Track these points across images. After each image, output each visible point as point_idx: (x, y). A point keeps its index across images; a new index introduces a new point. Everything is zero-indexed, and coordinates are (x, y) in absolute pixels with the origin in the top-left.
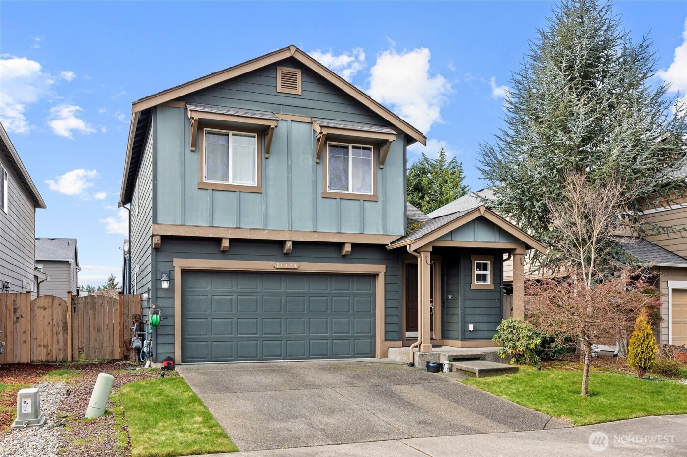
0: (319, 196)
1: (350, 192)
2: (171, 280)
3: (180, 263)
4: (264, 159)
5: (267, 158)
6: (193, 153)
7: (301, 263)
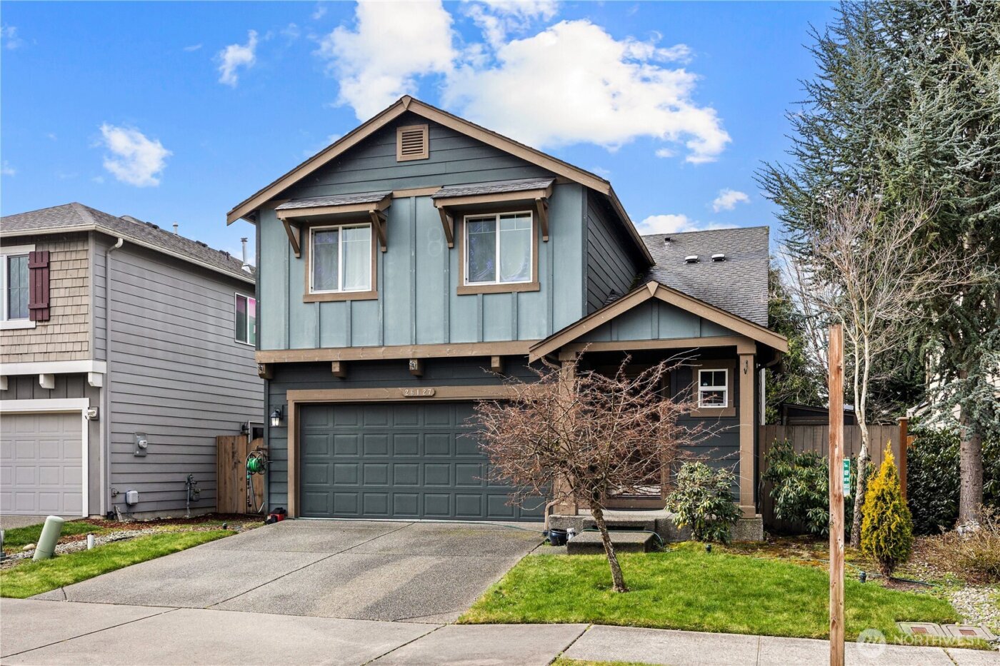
0: (454, 293)
1: (498, 282)
2: (282, 416)
3: (295, 396)
4: (380, 255)
5: (384, 252)
6: (299, 261)
7: (437, 388)
